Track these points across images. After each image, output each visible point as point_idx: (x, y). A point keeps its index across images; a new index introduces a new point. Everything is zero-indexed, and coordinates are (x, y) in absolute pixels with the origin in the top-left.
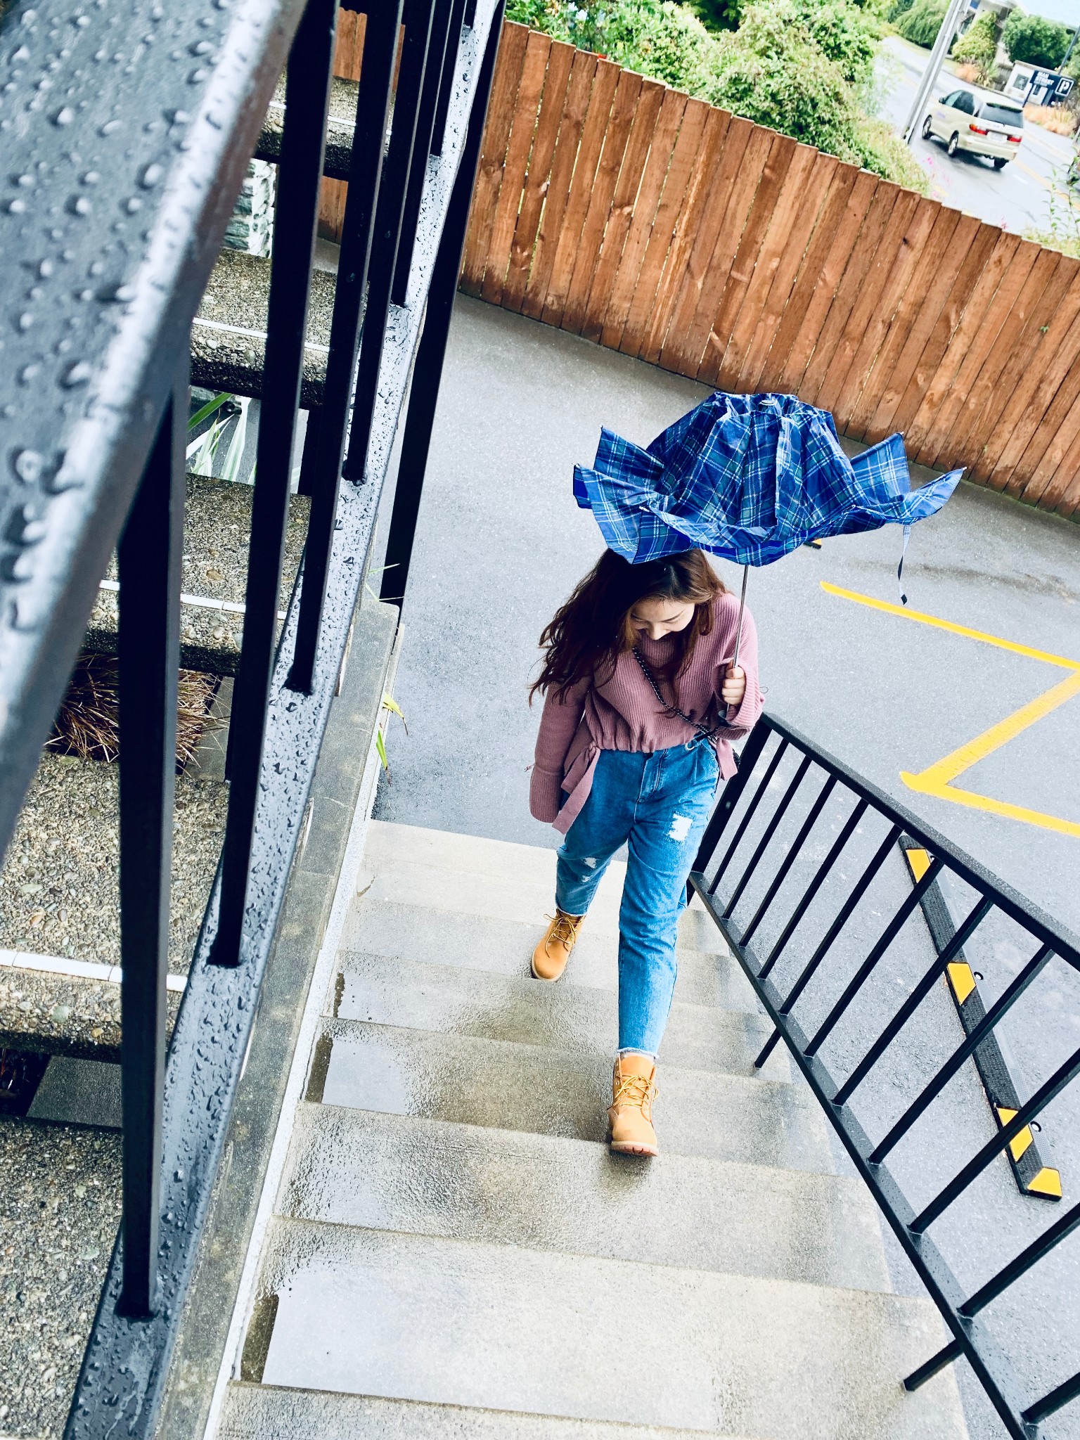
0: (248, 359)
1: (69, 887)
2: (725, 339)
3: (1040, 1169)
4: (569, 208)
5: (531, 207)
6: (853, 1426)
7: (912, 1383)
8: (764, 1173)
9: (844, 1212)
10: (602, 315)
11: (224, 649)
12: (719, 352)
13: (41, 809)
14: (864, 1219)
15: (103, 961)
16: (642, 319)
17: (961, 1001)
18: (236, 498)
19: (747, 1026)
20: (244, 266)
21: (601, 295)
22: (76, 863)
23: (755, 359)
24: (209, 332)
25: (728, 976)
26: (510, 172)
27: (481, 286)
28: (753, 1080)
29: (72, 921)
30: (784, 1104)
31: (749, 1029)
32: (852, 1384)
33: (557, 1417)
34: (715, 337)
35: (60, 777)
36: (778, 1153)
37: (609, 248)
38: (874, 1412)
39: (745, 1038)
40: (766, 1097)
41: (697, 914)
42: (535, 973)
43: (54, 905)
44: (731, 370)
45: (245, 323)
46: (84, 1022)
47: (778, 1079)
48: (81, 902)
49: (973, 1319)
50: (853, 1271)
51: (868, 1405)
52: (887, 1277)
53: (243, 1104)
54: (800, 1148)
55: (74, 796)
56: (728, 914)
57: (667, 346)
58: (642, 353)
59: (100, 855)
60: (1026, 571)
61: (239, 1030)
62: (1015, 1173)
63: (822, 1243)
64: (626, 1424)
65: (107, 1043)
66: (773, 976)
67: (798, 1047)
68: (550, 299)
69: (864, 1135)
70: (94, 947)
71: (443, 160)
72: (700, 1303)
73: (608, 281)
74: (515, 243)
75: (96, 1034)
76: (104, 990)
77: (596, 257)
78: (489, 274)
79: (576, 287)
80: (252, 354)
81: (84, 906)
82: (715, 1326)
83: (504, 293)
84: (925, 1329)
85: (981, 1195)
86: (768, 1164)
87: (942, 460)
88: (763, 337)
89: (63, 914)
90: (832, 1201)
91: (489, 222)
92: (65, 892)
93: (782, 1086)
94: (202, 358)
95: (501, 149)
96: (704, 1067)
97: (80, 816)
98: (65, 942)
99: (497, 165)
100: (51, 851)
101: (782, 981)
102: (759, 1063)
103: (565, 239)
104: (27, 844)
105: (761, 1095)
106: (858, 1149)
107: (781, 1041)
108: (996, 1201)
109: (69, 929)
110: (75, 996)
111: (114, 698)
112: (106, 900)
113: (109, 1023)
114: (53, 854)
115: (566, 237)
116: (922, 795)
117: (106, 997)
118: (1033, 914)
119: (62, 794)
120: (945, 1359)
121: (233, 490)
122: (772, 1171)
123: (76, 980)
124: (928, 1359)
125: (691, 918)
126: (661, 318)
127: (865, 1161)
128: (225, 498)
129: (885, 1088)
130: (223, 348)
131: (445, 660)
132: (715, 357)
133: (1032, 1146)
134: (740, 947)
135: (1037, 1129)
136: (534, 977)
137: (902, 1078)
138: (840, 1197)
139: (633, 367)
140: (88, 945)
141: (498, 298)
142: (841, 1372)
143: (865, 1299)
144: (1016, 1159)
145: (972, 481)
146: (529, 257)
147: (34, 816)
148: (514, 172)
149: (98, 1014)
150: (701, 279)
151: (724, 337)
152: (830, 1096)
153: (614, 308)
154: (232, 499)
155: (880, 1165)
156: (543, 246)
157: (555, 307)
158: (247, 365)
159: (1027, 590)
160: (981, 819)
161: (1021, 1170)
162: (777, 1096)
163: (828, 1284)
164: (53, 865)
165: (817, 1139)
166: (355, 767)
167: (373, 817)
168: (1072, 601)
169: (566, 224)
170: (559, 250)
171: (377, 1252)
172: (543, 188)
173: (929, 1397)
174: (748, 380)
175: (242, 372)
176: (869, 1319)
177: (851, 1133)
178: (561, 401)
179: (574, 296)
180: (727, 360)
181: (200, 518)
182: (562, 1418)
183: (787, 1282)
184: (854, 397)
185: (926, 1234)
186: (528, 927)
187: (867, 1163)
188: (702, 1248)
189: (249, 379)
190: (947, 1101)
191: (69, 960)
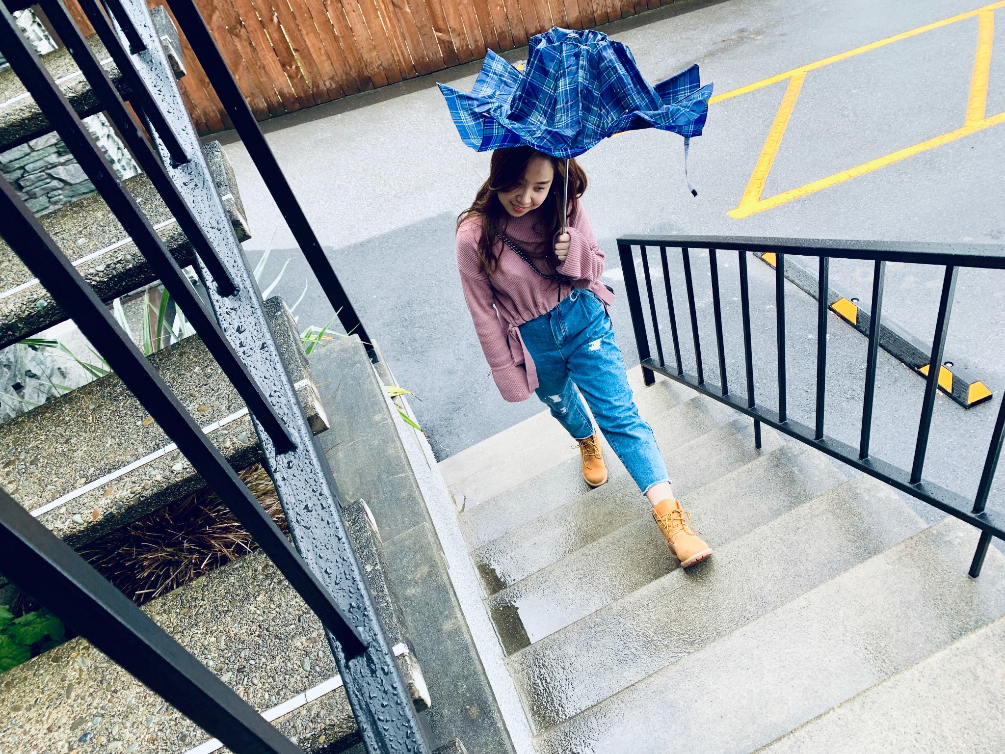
0: (128, 261)
1: (247, 660)
2: (446, 31)
3: (968, 387)
4: (299, 21)
5: (276, 36)
6: (956, 622)
7: (974, 572)
8: (804, 509)
9: (867, 499)
10: (364, 70)
11: (237, 451)
12: (448, 42)
13: (201, 624)
14: (881, 495)
15: (298, 693)
16: (389, 55)
17: (855, 323)
18: (187, 349)
19: (736, 429)
20: (92, 204)
21: (356, 59)
22: (243, 643)
23: (472, 31)
24: (94, 262)
25: (706, 407)
26: (249, 25)
27: (283, 105)
28: (761, 459)
29: (263, 680)
30: (789, 459)
31: (739, 430)
32: (939, 597)
33: (775, 740)
34: (440, 34)
35: (200, 596)
36: (804, 491)
37: (339, 27)
38: (963, 604)
39: (740, 437)
40: (775, 463)
41: (663, 383)
42: (592, 486)
43: (246, 678)
44: (462, 47)
45: (113, 240)
46: (309, 739)
47: (775, 448)
48: (261, 665)
49: (985, 511)
50: (895, 530)
51: (956, 603)
52: (918, 519)
53: (463, 694)
54: (816, 479)
55: (215, 601)
56: (680, 371)
57: (415, 60)
58: (404, 76)
59: (254, 627)
60: (720, 39)
61: (395, 689)
62: (954, 399)
63: (866, 526)
64: (820, 716)
65: (332, 741)
66: (731, 388)
67: (774, 421)
68: (327, 83)
69: (848, 446)
70: (286, 687)
71: (150, 50)
72: (816, 613)
73: (352, 47)
74: (283, 66)
75: (322, 741)
76: (309, 710)
77: (336, 38)
78: (282, 94)
79: (337, 65)
80: (129, 257)
81: (264, 666)
82: (835, 620)
83: (299, 99)
84: (961, 534)
85: (943, 427)
86: (803, 502)
87: (625, 8)
88: (468, 13)
89: (255, 681)
90: (855, 498)
91: (259, 64)
92: (248, 666)
93: (781, 450)
94: (100, 282)
95: (234, 14)
96: (729, 471)
97: (227, 611)
98: (267, 696)
99: (238, 26)
100: (223, 646)
101: (738, 388)
102: (758, 445)
103: (310, 41)
104: (206, 652)
105: (772, 464)
106: (849, 457)
107: (762, 424)
108: (955, 424)
109: (264, 687)
110: (293, 727)
111: (225, 509)
112: (275, 653)
113: (325, 729)
114: (225, 647)
115: (309, 40)
116: (749, 216)
117: (312, 714)
118: (856, 247)
119: (208, 605)
120: (985, 543)
121: (182, 346)
122: (808, 505)
123: (288, 716)
124: (974, 552)
125: (661, 388)
126: (400, 46)
127: (858, 462)
128: (181, 355)
129: (844, 404)
130: (108, 266)
131: (415, 340)
132: (447, 46)
133: (954, 377)
134: (701, 385)
135: (950, 365)
136: (593, 488)
137: (850, 392)
138: (858, 491)
139: (404, 88)
140: (282, 689)
141: (297, 105)
142: (928, 595)
143: (913, 542)
144: (950, 391)
145: (652, 9)
146: (297, 68)
147: (199, 632)
148: (251, 23)
149: (314, 728)
150: (407, 5)
151: (444, 31)
152: (812, 437)
153: (368, 60)
154: (185, 353)
155: (869, 458)
156: (301, 55)
157: (334, 86)
158: (131, 266)
159: (728, 50)
160: (793, 206)
161: (957, 395)
162: (781, 458)
163: (885, 548)
164: (230, 654)
165: (823, 466)
166: (395, 448)
167: (438, 461)
168: (760, 37)
169: (304, 32)
170: (312, 50)
171: (607, 716)
172: (275, 20)
173: (990, 572)
174: (477, 46)
175: (131, 273)
176: (924, 552)
177: (838, 450)
178: (376, 139)
179: (340, 71)
180: (456, 43)
181: (173, 378)
182: (780, 739)
183: (861, 565)
184: (546, 10)
185: (923, 480)
186: (569, 461)
187: (860, 462)
188: (797, 578)
189: (139, 274)
190: (886, 387)
191: (276, 708)
